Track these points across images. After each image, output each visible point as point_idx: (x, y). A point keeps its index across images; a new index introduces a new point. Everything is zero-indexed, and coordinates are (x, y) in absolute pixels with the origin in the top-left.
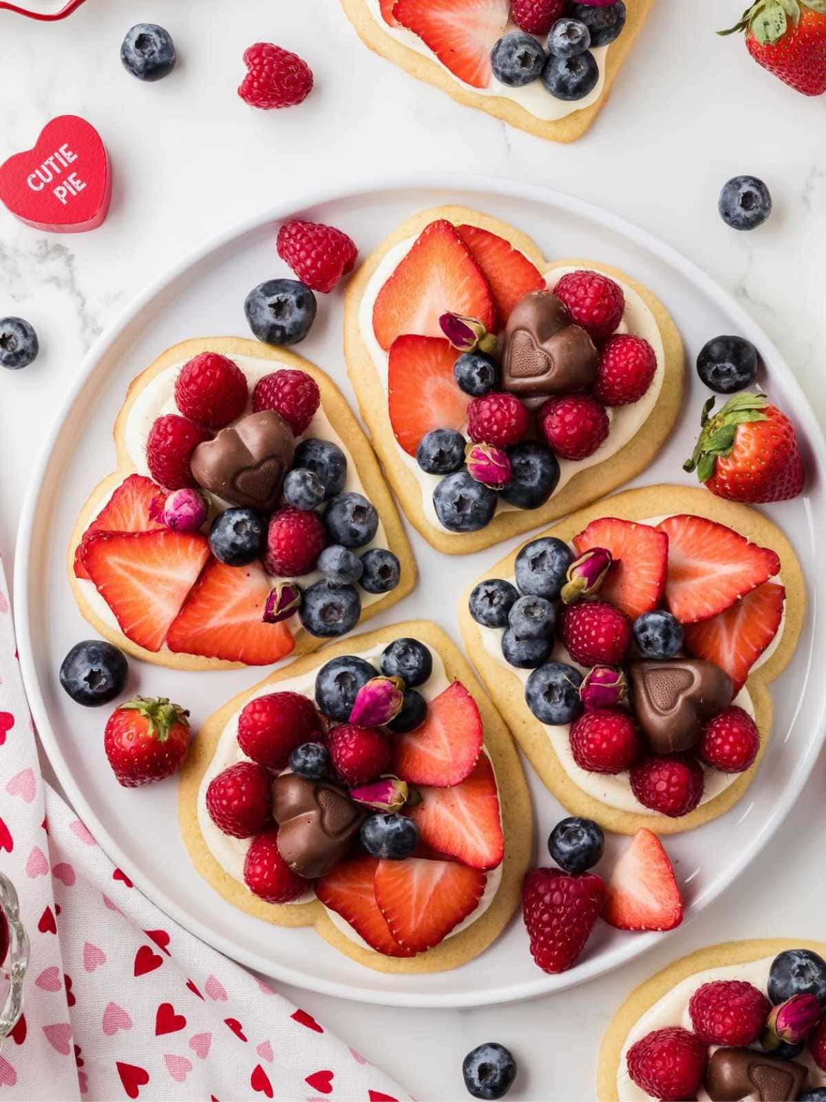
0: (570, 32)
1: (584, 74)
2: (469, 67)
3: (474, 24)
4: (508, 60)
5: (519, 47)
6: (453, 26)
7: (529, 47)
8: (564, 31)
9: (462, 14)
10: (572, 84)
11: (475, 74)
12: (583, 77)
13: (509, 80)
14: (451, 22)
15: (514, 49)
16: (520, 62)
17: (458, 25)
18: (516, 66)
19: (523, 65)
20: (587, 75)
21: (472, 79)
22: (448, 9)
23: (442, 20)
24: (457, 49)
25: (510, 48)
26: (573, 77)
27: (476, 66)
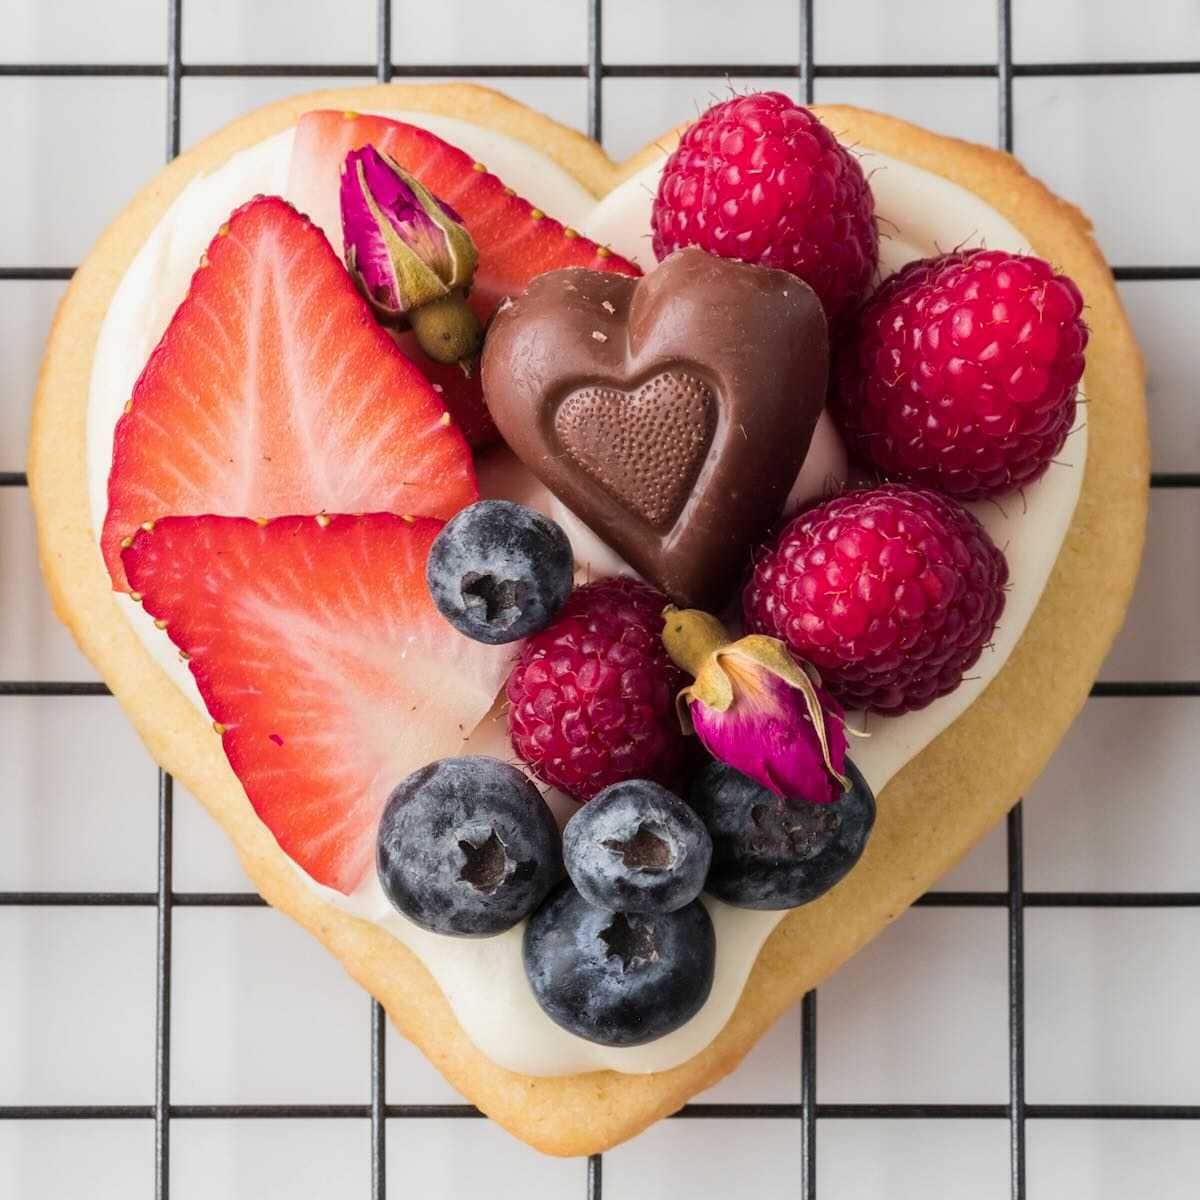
0: (639, 846)
1: (654, 977)
2: (314, 806)
3: (375, 680)
4: (429, 839)
5: (479, 813)
6: (306, 666)
7: (510, 824)
8: (624, 836)
9: (352, 643)
10: (606, 994)
11: (327, 836)
12: (647, 987)
13: (410, 901)
14: (301, 651)
15: (462, 813)
16: (461, 861)
17: (323, 669)
18: (445, 868)
19: (467, 874)
20: (663, 984)
21: (310, 847)
22: (309, 607)
23: (273, 635)
24: (295, 741)
25: (450, 807)
26: (614, 974)
27: (336, 812)
